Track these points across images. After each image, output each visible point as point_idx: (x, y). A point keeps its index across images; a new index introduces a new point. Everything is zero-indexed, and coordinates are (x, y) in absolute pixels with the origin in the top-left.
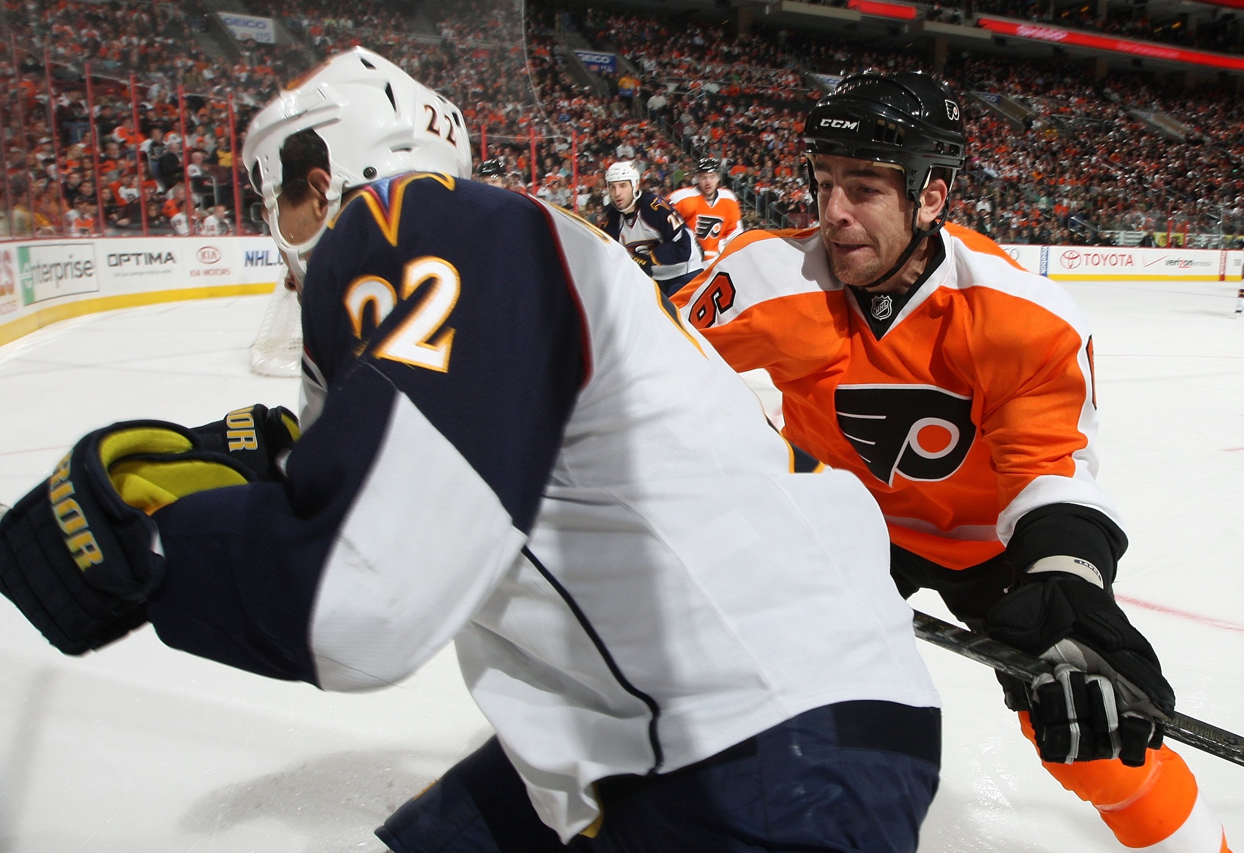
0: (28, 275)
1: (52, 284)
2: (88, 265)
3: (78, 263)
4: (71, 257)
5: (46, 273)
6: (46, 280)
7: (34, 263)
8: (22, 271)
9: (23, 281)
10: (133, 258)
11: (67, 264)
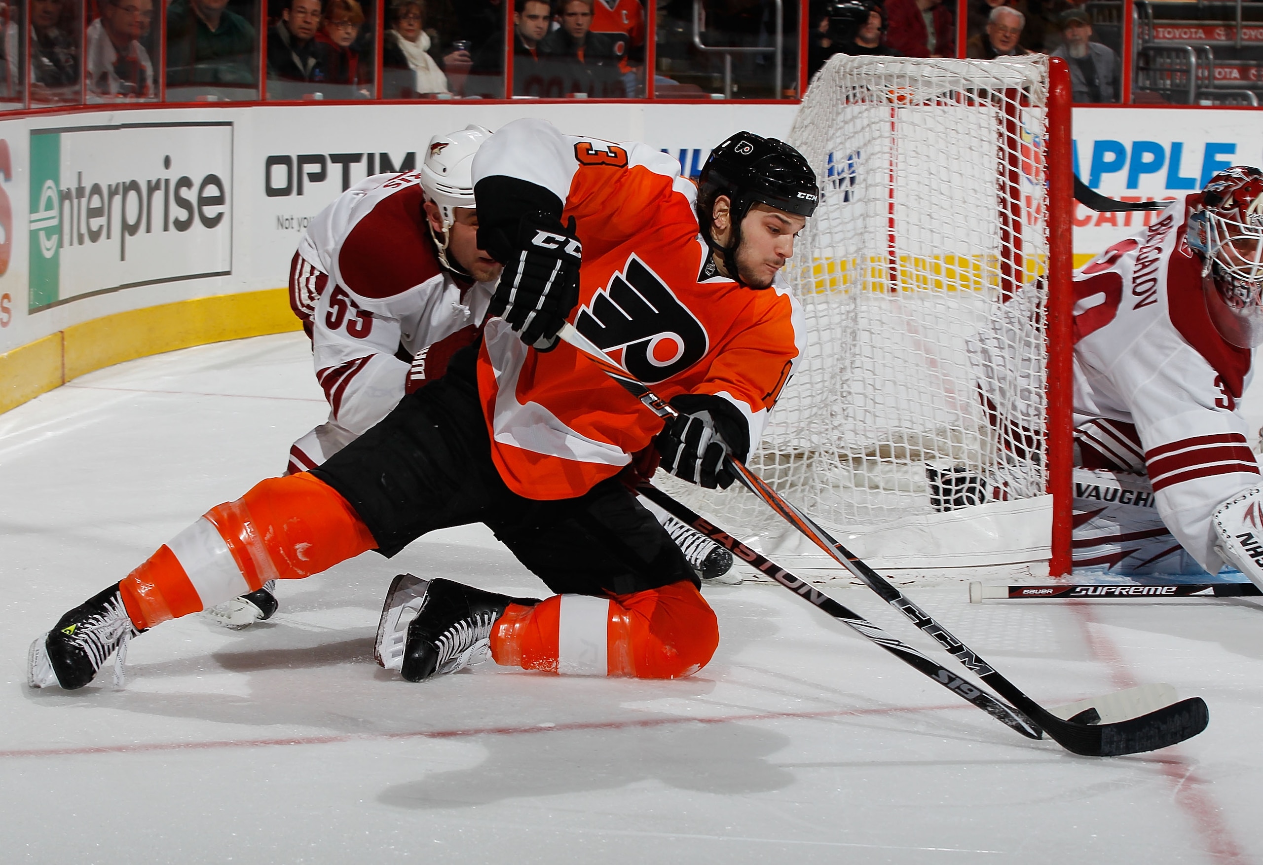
0: (47, 218)
1: (109, 246)
2: (212, 191)
3: (185, 182)
4: (167, 162)
5: (94, 213)
6: (94, 236)
7: (68, 182)
8: (34, 207)
9: (34, 236)
10: (335, 170)
11: (153, 188)
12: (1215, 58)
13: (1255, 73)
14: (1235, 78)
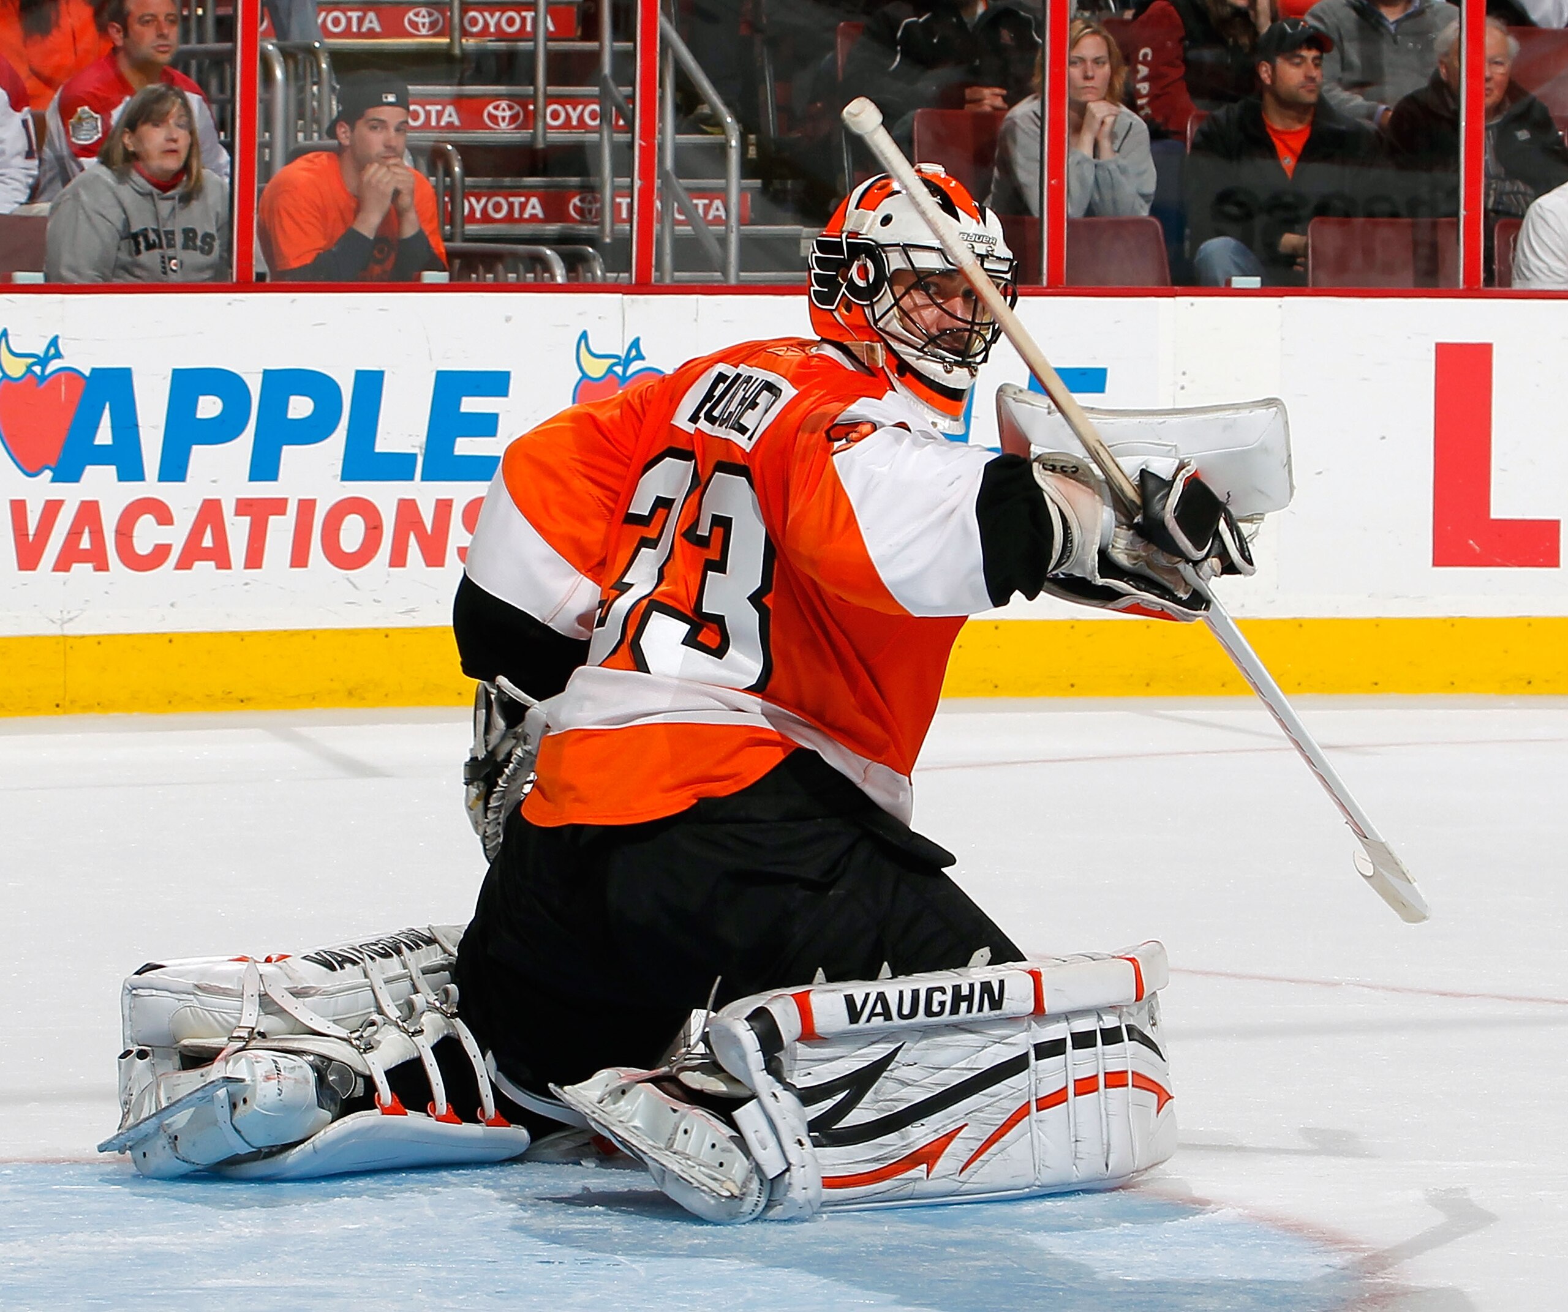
12: (467, 171)
13: (578, 204)
14: (533, 218)
